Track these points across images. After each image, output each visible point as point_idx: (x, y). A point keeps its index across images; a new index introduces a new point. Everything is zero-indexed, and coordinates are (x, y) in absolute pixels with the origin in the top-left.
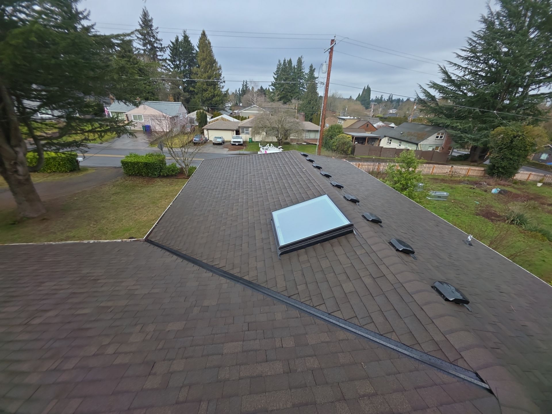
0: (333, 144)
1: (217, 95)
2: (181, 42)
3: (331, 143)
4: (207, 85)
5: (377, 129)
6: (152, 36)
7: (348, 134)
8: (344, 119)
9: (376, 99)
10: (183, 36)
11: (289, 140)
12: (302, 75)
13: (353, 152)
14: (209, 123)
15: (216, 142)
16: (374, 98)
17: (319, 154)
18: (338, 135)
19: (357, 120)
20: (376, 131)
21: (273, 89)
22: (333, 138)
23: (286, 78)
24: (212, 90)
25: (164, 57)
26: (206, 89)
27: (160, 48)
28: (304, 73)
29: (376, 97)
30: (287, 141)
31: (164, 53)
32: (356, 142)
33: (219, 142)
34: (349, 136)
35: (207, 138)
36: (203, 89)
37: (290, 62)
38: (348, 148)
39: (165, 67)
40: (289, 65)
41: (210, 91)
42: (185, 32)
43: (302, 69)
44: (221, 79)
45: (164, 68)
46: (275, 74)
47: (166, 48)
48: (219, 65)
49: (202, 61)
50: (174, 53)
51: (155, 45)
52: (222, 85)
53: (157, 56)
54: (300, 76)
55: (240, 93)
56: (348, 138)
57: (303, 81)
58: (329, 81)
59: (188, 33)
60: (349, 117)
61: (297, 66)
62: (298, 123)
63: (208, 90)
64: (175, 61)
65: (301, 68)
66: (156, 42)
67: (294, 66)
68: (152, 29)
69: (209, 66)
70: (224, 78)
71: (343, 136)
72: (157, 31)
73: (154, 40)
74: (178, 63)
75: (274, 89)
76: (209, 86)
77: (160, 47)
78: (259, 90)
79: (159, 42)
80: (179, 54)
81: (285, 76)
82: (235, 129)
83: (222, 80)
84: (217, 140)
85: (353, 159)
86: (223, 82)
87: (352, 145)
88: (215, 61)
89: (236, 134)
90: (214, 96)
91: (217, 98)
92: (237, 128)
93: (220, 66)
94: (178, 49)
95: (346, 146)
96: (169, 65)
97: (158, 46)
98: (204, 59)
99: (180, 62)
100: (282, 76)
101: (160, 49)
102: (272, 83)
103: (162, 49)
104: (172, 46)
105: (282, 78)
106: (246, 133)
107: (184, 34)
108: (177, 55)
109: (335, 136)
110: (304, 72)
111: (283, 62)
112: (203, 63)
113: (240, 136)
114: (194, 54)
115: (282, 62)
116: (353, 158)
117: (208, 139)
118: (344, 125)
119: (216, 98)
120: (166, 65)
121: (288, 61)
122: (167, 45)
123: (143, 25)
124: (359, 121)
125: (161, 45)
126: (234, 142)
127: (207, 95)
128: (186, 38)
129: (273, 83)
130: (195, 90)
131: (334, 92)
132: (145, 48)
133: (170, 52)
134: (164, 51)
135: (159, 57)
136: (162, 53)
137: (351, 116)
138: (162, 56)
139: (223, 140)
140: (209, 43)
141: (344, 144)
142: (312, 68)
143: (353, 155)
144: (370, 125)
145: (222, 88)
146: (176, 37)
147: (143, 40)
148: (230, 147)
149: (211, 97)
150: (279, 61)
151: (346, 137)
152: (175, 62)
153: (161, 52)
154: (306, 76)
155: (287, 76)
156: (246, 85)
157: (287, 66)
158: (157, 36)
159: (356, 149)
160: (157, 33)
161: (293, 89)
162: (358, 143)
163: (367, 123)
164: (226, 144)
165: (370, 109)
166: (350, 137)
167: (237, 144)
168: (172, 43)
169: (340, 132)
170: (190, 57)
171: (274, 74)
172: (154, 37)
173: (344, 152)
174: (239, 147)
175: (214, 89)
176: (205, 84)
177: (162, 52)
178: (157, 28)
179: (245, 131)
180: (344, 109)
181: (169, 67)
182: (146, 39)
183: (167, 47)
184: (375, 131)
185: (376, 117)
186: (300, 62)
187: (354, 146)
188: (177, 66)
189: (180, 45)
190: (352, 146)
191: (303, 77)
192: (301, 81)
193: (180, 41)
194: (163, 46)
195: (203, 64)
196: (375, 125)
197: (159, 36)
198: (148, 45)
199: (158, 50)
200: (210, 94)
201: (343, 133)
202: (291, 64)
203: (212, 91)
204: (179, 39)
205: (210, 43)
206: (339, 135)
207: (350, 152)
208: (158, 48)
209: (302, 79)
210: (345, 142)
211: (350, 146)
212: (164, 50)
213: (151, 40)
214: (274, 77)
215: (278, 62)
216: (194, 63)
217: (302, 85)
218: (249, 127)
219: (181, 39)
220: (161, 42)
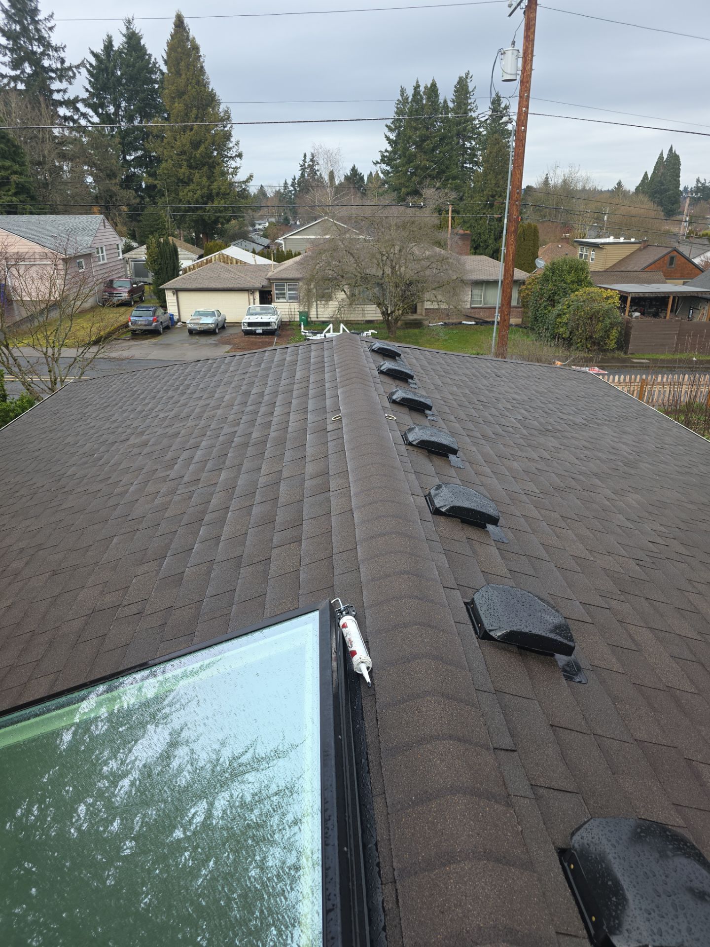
0: (559, 320)
1: (218, 194)
2: (120, 52)
3: (552, 316)
4: (190, 167)
5: (702, 271)
6: (36, 40)
7: (607, 289)
8: (596, 246)
9: (698, 188)
10: (124, 35)
11: (421, 314)
12: (469, 127)
13: (623, 343)
14: (185, 271)
15: (197, 327)
16: (692, 185)
17: (501, 353)
18: (573, 292)
19: (637, 246)
20: (701, 277)
21: (386, 173)
22: (559, 303)
23: (420, 137)
24: (205, 179)
25: (71, 95)
26: (186, 180)
27: (57, 69)
28: (476, 122)
29: (698, 181)
30: (415, 317)
31: (70, 83)
32: (635, 311)
33: (206, 327)
34: (610, 293)
35: (176, 318)
36: (179, 179)
37: (433, 90)
38: (607, 332)
39: (75, 121)
40: (428, 99)
41: (199, 184)
42: (129, 22)
43: (471, 110)
44: (230, 149)
45: (71, 124)
46: (390, 129)
47: (74, 69)
48: (222, 108)
49: (174, 98)
50: (101, 82)
51: (46, 63)
52: (233, 166)
53: (52, 92)
54: (465, 130)
55: (295, 189)
56: (607, 298)
57: (474, 143)
58: (527, 108)
59: (137, 27)
60: (612, 237)
61: (453, 102)
62: (444, 260)
63: (192, 180)
64: (102, 105)
65: (466, 109)
66: (49, 55)
67: (445, 102)
68: (37, 19)
69: (195, 111)
70: (237, 144)
71: (589, 294)
72: (49, 25)
73: (41, 50)
74: (112, 109)
75: (389, 173)
76: (196, 168)
77: (59, 66)
78: (347, 178)
79: (56, 55)
80: (114, 85)
81: (418, 133)
82: (258, 285)
83: (234, 150)
84: (201, 322)
85: (625, 367)
86: (236, 156)
87: (620, 319)
88: (211, 100)
89: (261, 303)
90: (210, 197)
91: (219, 203)
92: (265, 283)
93: (226, 112)
94: (110, 70)
95: (600, 326)
96: (84, 115)
97: (54, 66)
98: (181, 94)
99: (118, 107)
100: (409, 133)
101: (58, 73)
102: (383, 156)
103: (64, 73)
104: (94, 62)
105: (410, 137)
106: (290, 298)
107: (128, 28)
108: (109, 88)
109: (565, 294)
110: (474, 119)
111: (412, 92)
112: (176, 104)
113: (273, 305)
114: (155, 81)
115: (410, 93)
116: (624, 361)
117: (179, 320)
118: (594, 261)
119: (216, 202)
120: (76, 117)
121: (426, 87)
122: (79, 62)
123: (13, 11)
124: (645, 248)
125: (63, 61)
126: (250, 324)
127: (190, 194)
128: (133, 39)
129: (386, 154)
130: (156, 182)
131: (567, 171)
132: (18, 72)
133: (90, 81)
134: (71, 77)
135: (56, 96)
136: (64, 85)
137: (617, 236)
138: (65, 91)
139: (220, 319)
140: (193, 49)
141: (594, 317)
142: (499, 105)
143: (626, 353)
144: (678, 260)
145: (232, 174)
146: (105, 38)
147: (12, 50)
148: (237, 341)
149: (200, 200)
150: (403, 91)
151: (600, 295)
152: (103, 109)
153: (61, 81)
154: (481, 130)
155: (424, 132)
156: (311, 167)
157: (424, 102)
158: (50, 37)
159: (633, 332)
160: (51, 29)
161: (443, 167)
162: (643, 314)
163: (669, 253)
164: (230, 331)
165: (679, 217)
166: (611, 297)
167: (259, 330)
168: (95, 55)
169: (579, 282)
170: (144, 91)
171: (387, 130)
172: (41, 40)
173: (594, 343)
174: (266, 339)
175: (211, 177)
176: (185, 163)
177: (64, 81)
178: (51, 16)
179: (287, 293)
180: (599, 219)
181: (83, 122)
182: (21, 48)
183: (78, 67)
184: (697, 275)
185: (697, 236)
186: (462, 89)
187: (628, 322)
188: (106, 119)
189: (115, 61)
190: (621, 323)
191: (472, 132)
192: (468, 145)
193: (115, 48)
194: (67, 65)
195: (178, 106)
196: (697, 261)
197: (55, 39)
198: (26, 65)
199: (53, 75)
200: (199, 192)
201: (590, 284)
202: (437, 96)
203: (204, 183)
204: (114, 43)
205: (196, 48)
206: (577, 290)
207: (612, 344)
208: (53, 71)
209: (471, 138)
210: (598, 312)
211: (613, 325)
212: (71, 74)
213: (35, 48)
214: (388, 138)
215: (399, 93)
216: (155, 108)
217: (470, 155)
218: (297, 280)
219: (118, 42)
220: (62, 54)
